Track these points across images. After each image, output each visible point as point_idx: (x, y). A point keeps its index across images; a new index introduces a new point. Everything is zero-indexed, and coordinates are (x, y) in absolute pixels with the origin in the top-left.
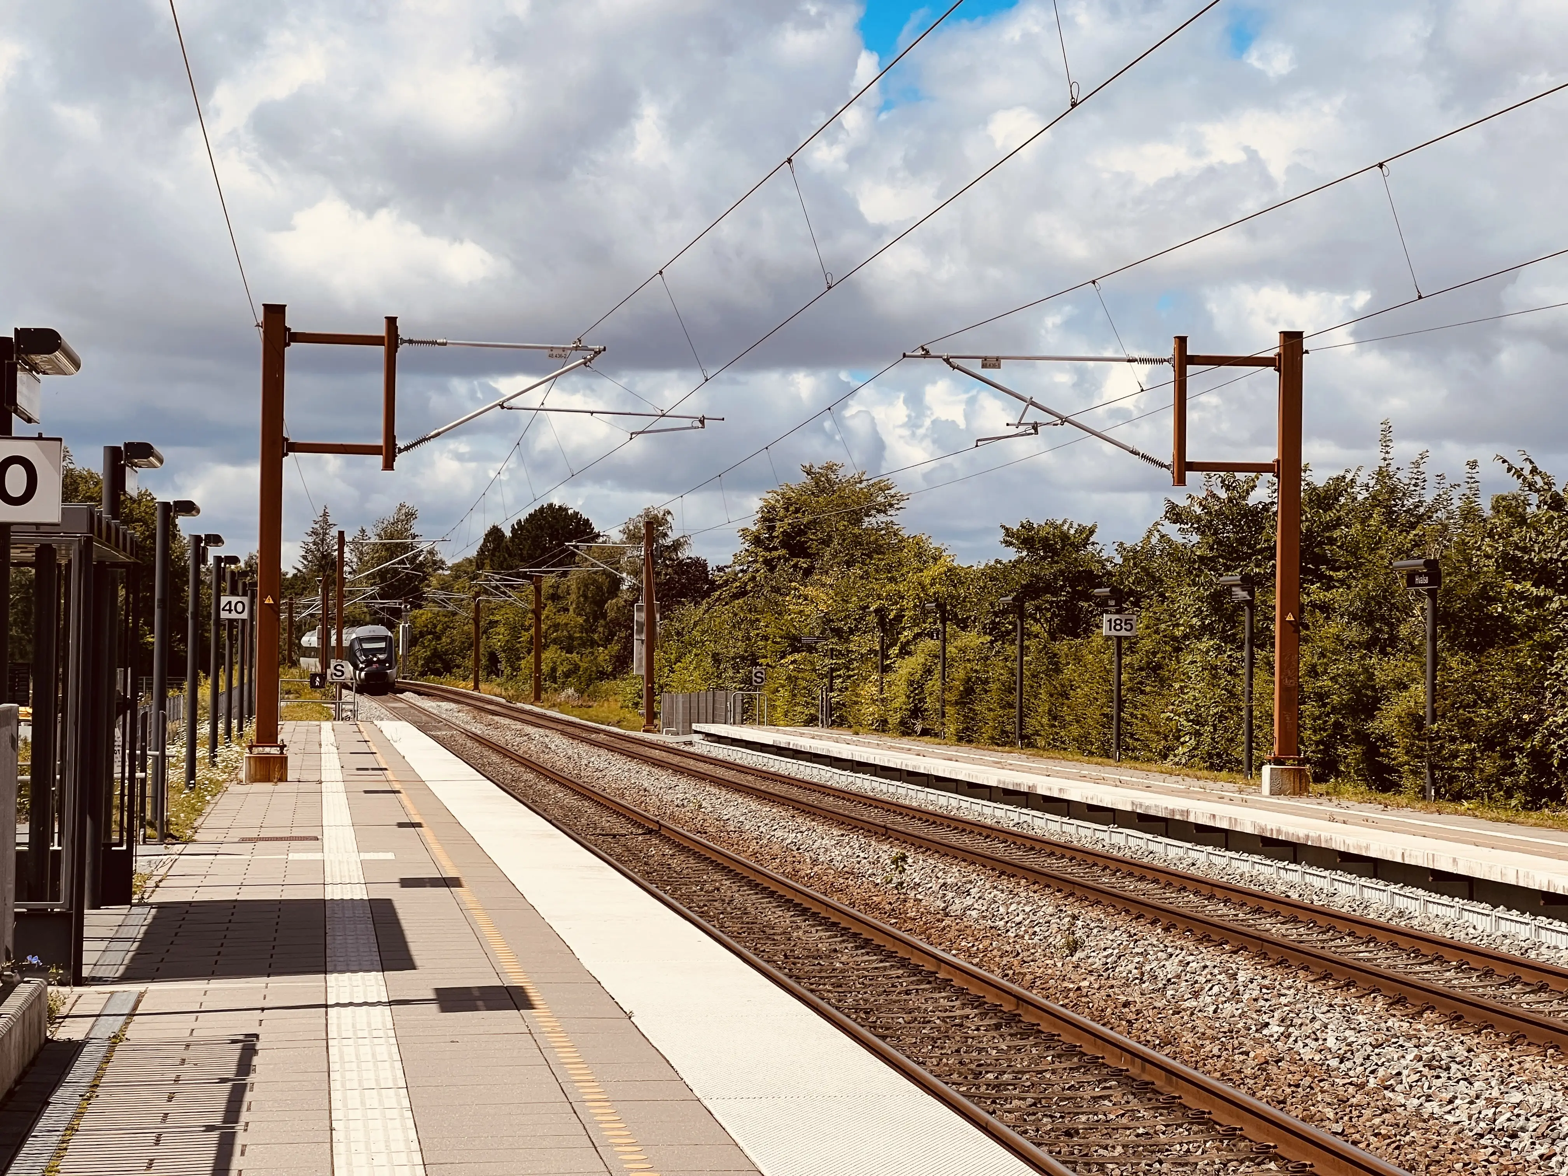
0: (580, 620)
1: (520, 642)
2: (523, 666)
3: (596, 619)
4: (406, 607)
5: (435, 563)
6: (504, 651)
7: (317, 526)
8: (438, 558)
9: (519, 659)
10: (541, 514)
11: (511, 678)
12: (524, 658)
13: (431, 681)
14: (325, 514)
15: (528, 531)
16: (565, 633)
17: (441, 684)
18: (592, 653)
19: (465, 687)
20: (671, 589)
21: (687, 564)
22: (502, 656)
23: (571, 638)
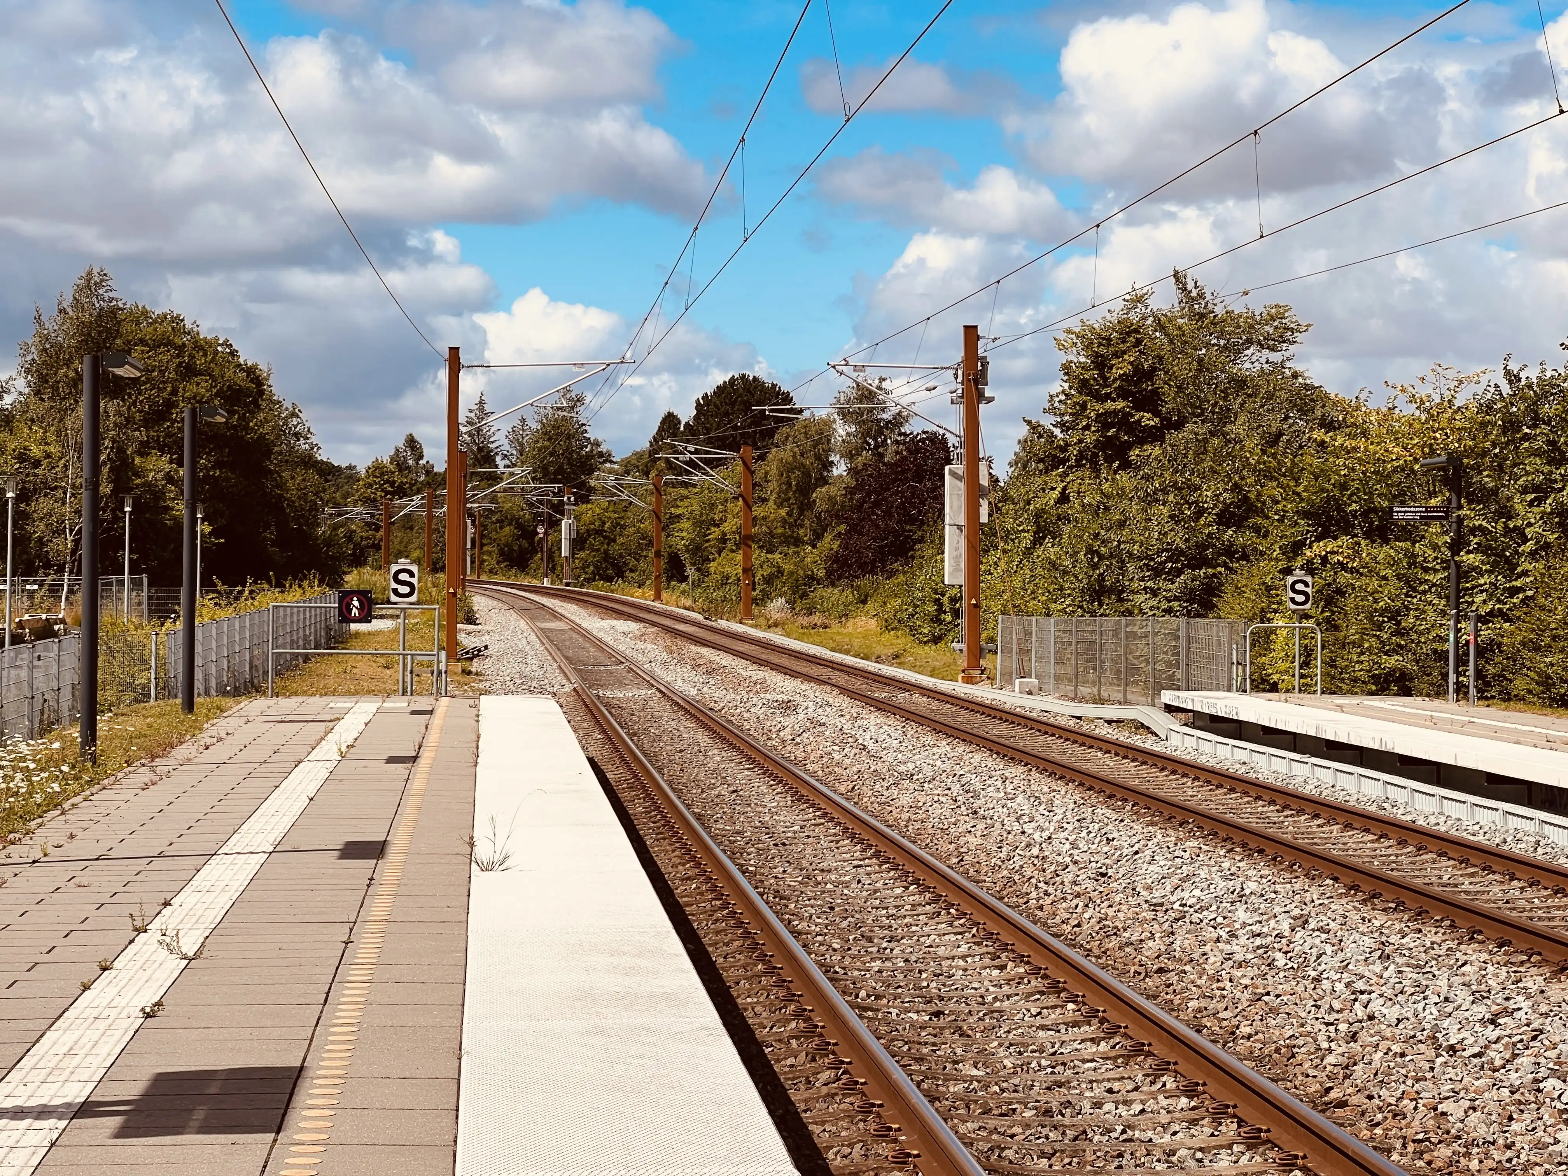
0: (783, 512)
1: (708, 541)
2: (712, 570)
3: (801, 512)
4: (569, 498)
5: (601, 455)
6: (687, 551)
7: (472, 415)
8: (603, 448)
9: (708, 560)
10: (732, 387)
11: (696, 585)
12: (714, 560)
13: (598, 589)
14: (481, 403)
15: (716, 406)
16: (764, 528)
17: (612, 592)
18: (798, 553)
19: (642, 596)
20: (904, 472)
21: (923, 440)
22: (685, 557)
23: (772, 535)
